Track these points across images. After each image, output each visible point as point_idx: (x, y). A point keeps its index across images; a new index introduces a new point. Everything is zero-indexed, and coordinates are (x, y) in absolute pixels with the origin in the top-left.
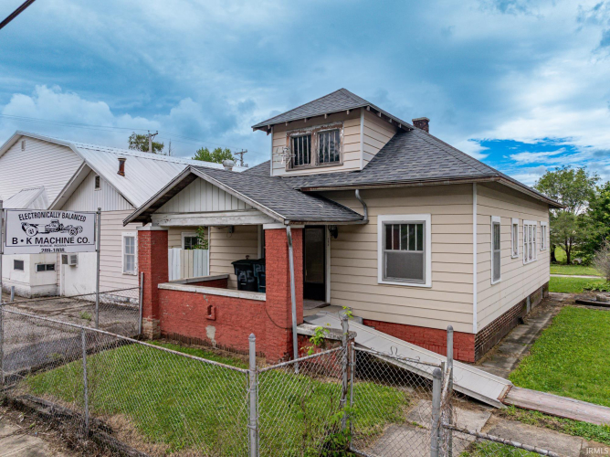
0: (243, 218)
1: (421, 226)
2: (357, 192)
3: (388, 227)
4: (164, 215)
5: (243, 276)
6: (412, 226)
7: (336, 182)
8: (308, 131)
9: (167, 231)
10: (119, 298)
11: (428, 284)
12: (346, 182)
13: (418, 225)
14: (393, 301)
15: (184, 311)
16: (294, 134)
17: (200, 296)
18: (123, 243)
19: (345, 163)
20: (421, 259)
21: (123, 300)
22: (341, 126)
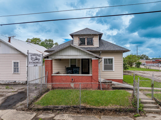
0: (83, 57)
1: (112, 59)
2: (101, 52)
3: (105, 59)
4: (55, 56)
5: (69, 71)
6: (110, 59)
7: (94, 49)
8: (84, 37)
9: (52, 60)
10: (10, 82)
11: (114, 71)
12: (97, 50)
13: (111, 59)
14: (107, 74)
15: (62, 81)
16: (80, 37)
17: (69, 77)
18: (13, 64)
19: (94, 45)
20: (112, 66)
21: (12, 82)
22: (93, 37)
